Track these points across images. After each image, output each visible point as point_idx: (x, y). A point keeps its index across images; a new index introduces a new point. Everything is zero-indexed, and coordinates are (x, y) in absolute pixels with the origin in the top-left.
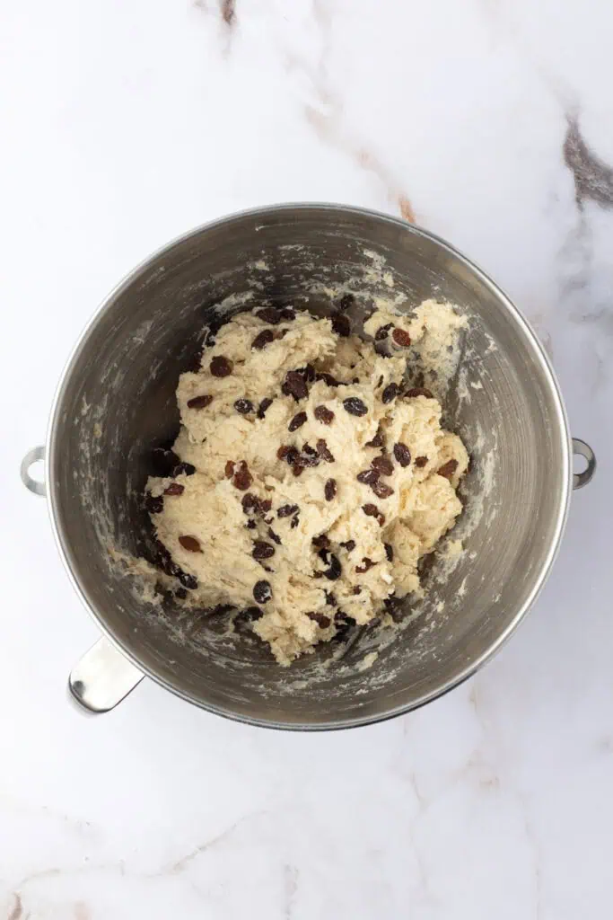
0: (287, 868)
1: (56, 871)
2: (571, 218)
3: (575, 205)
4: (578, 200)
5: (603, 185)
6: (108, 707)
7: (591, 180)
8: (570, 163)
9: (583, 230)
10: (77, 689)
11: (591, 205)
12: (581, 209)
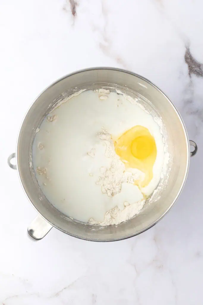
0: (93, 295)
1: (17, 296)
2: (187, 80)
3: (188, 76)
4: (189, 74)
5: (197, 69)
6: (41, 238)
7: (194, 67)
8: (187, 61)
9: (191, 84)
10: (31, 232)
11: (194, 76)
12: (190, 77)
